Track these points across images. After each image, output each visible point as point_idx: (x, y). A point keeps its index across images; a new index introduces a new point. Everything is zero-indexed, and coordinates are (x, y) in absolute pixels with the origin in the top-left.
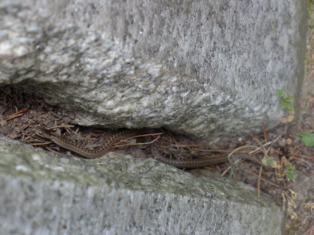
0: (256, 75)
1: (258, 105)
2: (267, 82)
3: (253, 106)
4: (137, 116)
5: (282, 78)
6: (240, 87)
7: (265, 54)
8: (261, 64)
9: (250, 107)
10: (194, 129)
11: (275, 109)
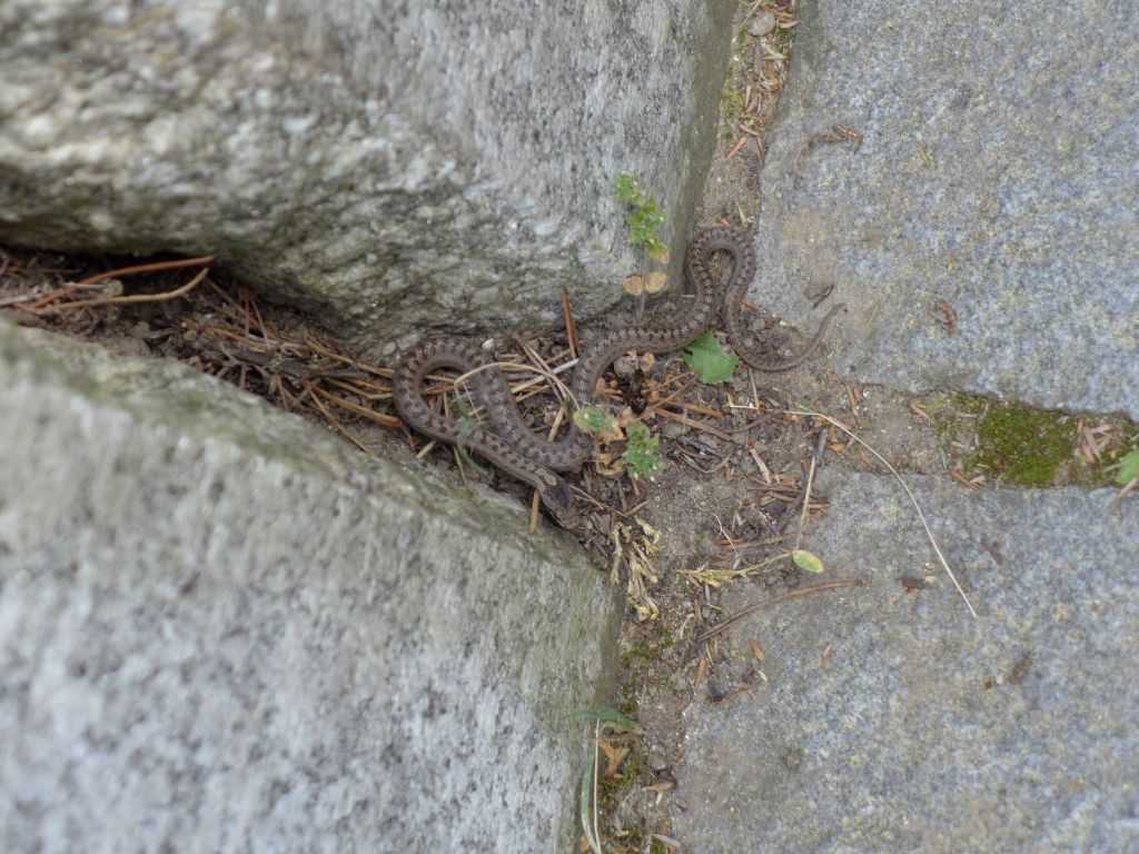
0: (548, 113)
1: (548, 214)
2: (585, 144)
3: (532, 217)
4: (130, 187)
5: (637, 143)
6: (489, 141)
7: (584, 49)
8: (569, 81)
9: (522, 220)
10: (332, 280)
11: (606, 239)
